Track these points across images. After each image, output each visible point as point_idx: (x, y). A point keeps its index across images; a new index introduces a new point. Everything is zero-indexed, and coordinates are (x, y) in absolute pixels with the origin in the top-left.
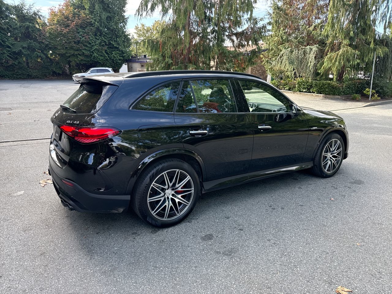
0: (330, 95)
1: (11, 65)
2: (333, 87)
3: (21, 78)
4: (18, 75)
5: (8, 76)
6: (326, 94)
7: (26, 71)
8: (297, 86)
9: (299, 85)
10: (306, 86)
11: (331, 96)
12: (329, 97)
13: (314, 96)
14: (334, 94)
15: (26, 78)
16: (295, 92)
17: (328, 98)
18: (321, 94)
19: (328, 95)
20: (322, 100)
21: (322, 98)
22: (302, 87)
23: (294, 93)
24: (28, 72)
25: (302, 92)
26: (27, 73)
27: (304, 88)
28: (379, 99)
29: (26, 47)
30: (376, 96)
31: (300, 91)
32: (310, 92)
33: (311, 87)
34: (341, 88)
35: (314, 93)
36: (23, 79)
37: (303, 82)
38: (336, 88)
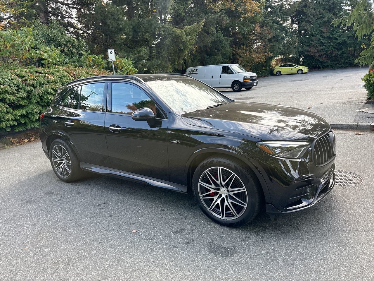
1: (335, 56)
3: (343, 67)
4: (340, 64)
5: (332, 66)
7: (348, 60)
15: (348, 67)
24: (351, 61)
26: (349, 62)
29: (351, 36)
36: (345, 67)
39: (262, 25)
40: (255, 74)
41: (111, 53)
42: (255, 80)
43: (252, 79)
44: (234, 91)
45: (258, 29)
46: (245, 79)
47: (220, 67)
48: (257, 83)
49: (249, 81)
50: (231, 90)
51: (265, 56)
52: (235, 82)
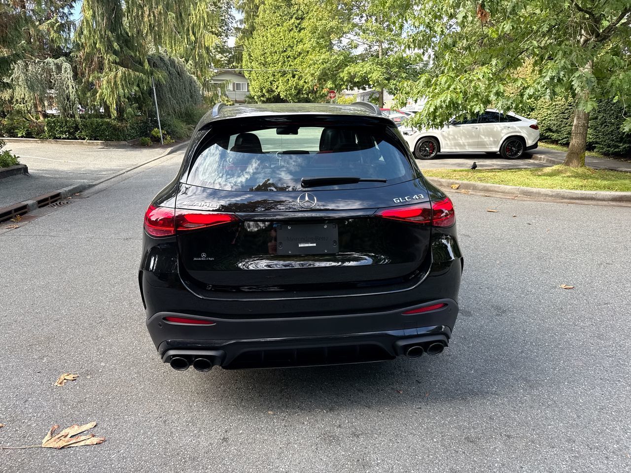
0: (112, 140)
2: (115, 128)
6: (106, 140)
8: (46, 128)
9: (51, 126)
10: (65, 129)
11: (114, 143)
12: (112, 144)
13: (86, 145)
14: (118, 139)
16: (43, 139)
17: (111, 146)
18: (98, 140)
19: (110, 140)
20: (104, 149)
21: (101, 147)
22: (57, 131)
23: (43, 143)
25: (60, 138)
27: (62, 132)
28: (173, 142)
30: (168, 138)
31: (55, 138)
32: (77, 139)
33: (77, 128)
34: (125, 129)
35: (84, 139)
37: (58, 122)
38: (118, 129)
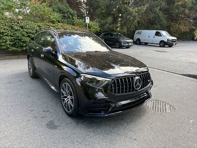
39: (191, 9)
40: (176, 38)
41: (87, 19)
42: (175, 41)
43: (173, 41)
44: (160, 46)
45: (187, 11)
46: (168, 40)
47: (154, 32)
48: (176, 44)
49: (171, 42)
50: (159, 45)
51: (189, 28)
52: (162, 41)
